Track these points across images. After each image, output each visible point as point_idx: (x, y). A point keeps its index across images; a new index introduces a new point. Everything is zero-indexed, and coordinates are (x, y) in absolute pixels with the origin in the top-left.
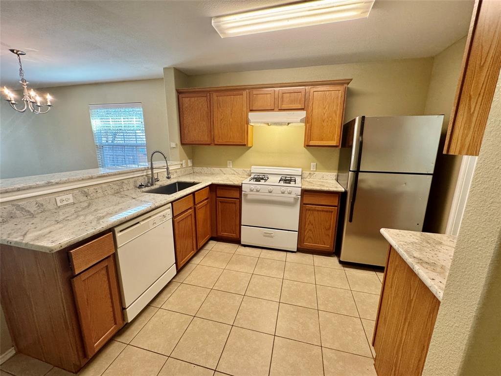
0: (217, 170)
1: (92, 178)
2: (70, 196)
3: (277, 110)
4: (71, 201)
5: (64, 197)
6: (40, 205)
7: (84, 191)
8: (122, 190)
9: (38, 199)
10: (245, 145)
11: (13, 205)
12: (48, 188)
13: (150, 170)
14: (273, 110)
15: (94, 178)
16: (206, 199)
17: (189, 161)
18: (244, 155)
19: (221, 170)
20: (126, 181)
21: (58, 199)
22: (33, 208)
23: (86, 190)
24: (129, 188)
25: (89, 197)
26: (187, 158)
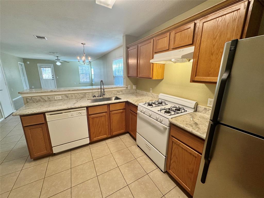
0: (145, 93)
1: (70, 91)
2: (60, 97)
3: (171, 49)
4: (61, 98)
5: (58, 97)
6: (49, 98)
7: (66, 96)
8: (85, 97)
9: (49, 96)
10: (151, 78)
11: (40, 97)
12: (51, 93)
13: (100, 90)
14: (168, 50)
15: (71, 91)
16: (122, 109)
17: (133, 86)
18: (159, 85)
19: (147, 93)
20: (87, 93)
21: (55, 97)
22: (46, 99)
23: (67, 95)
24: (89, 97)
25: (68, 98)
26: (132, 84)
